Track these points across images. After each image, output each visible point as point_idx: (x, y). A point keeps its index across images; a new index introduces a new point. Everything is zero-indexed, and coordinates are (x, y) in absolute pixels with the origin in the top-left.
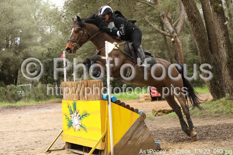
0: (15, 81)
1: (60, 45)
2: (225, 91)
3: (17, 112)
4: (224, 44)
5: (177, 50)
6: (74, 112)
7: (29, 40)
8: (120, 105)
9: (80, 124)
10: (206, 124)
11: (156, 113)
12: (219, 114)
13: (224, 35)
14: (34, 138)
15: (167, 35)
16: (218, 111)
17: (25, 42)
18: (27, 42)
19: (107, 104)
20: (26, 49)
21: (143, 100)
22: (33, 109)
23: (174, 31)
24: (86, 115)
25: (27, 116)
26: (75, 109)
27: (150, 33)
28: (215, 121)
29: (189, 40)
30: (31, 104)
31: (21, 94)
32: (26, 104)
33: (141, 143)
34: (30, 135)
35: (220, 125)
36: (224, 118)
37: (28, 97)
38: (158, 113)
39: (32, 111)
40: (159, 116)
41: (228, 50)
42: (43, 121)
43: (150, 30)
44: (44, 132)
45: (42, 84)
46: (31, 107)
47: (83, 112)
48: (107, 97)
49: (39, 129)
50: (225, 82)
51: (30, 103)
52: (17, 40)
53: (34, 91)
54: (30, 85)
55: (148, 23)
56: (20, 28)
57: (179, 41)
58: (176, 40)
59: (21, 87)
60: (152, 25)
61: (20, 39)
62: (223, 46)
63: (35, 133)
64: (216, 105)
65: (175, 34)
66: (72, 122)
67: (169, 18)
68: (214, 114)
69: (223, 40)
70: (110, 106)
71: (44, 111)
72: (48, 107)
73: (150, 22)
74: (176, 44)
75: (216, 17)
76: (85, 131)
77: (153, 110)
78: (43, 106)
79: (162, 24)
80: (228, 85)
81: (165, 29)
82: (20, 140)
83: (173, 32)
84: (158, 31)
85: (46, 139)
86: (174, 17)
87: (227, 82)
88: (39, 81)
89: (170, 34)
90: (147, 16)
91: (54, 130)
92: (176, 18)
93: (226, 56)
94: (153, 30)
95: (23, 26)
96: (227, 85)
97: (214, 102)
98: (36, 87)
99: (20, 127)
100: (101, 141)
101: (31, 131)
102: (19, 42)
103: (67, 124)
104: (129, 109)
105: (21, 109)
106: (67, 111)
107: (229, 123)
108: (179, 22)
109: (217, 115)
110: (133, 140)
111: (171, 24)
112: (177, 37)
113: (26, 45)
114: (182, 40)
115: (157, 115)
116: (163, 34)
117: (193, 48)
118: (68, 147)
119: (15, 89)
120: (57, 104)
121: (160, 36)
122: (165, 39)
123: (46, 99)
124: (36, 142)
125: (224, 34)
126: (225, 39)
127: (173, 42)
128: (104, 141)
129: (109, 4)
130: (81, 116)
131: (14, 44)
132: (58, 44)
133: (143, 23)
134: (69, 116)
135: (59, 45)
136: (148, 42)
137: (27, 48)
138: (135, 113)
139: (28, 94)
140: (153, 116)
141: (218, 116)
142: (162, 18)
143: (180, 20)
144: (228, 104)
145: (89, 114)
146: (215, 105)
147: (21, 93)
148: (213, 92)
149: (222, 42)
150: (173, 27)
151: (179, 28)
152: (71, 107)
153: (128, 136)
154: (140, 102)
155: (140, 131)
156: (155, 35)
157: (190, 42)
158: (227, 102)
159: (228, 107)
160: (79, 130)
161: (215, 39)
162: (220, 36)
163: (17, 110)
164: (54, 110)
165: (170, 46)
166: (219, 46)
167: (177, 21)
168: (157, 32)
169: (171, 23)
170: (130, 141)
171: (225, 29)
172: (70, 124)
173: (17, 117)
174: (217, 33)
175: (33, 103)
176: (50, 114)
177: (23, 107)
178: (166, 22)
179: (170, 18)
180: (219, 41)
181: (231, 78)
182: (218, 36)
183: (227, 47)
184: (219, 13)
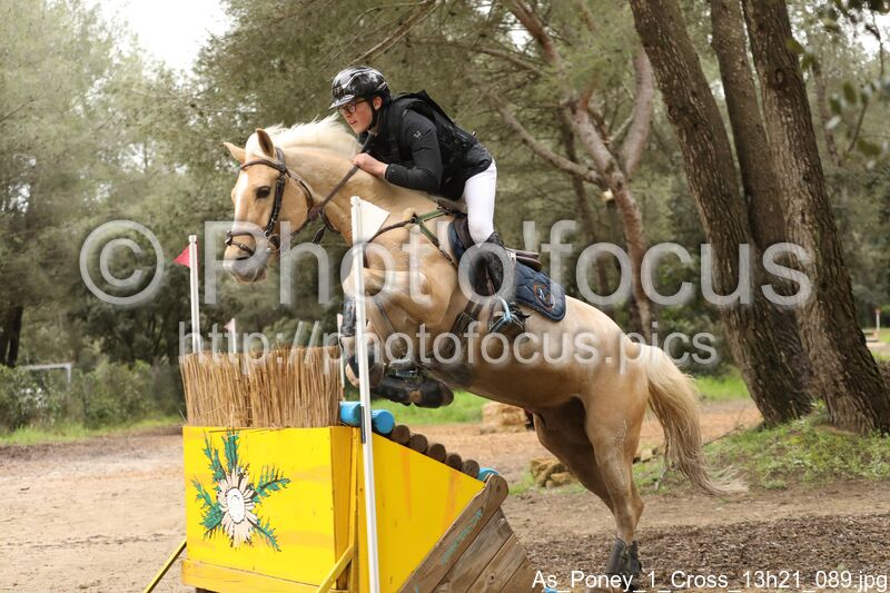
0: (8, 350)
1: (181, 213)
2: (809, 391)
3: (13, 470)
4: (806, 212)
5: (624, 236)
7: (65, 196)
8: (407, 445)
9: (253, 518)
10: (735, 519)
11: (543, 473)
12: (784, 482)
13: (804, 179)
14: (75, 571)
15: (585, 179)
16: (784, 467)
17: (49, 202)
18: (56, 201)
19: (356, 441)
20: (53, 230)
21: (493, 424)
22: (75, 459)
23: (614, 161)
24: (274, 482)
25: (52, 485)
26: (233, 461)
27: (523, 170)
28: (770, 506)
29: (668, 197)
30: (70, 438)
31: (31, 402)
32: (51, 438)
34: (62, 558)
35: (789, 521)
36: (804, 494)
37: (58, 411)
38: (553, 476)
39: (70, 465)
40: (557, 484)
41: (822, 234)
42: (112, 506)
43: (523, 157)
44: (117, 547)
45: (110, 362)
46: (67, 451)
47: (265, 473)
48: (359, 411)
49: (97, 537)
50: (811, 357)
51: (64, 435)
52: (16, 193)
53: (81, 387)
54: (68, 366)
55: (514, 132)
56: (29, 148)
57: (632, 201)
58: (623, 196)
59: (33, 373)
60: (532, 139)
61: (31, 192)
62: (800, 218)
63: (80, 550)
64: (774, 446)
65: (618, 175)
66: (220, 511)
67: (593, 115)
68: (768, 480)
69: (800, 197)
70: (368, 450)
71: (117, 465)
72: (133, 449)
73: (522, 128)
74: (619, 210)
75: (775, 108)
77: (535, 463)
78: (114, 445)
79: (568, 138)
80: (821, 369)
81: (579, 154)
82: (23, 580)
83: (610, 169)
84: (551, 161)
85: (122, 575)
86: (613, 110)
87: (815, 358)
88: (103, 351)
89: (599, 172)
90: (511, 107)
91: (153, 538)
92: (619, 116)
93: (814, 258)
94: (533, 157)
95: (40, 141)
96: (818, 369)
97: (767, 433)
98: (88, 375)
99: (23, 529)
100: (334, 586)
101: (64, 544)
102: (27, 204)
103: (202, 520)
104: (443, 462)
105: (29, 459)
106: (203, 468)
107: (827, 513)
108: (632, 130)
109: (780, 482)
110: (458, 581)
111: (604, 137)
112: (625, 186)
113: (51, 214)
114: (644, 198)
115: (549, 483)
116: (571, 172)
117: (683, 226)
119: (10, 380)
120: (167, 439)
121: (563, 181)
122: (580, 191)
123: (125, 420)
124: (83, 588)
125: (806, 174)
126: (811, 193)
127: (611, 203)
128: (345, 587)
129: (368, 56)
130: (256, 485)
131: (7, 208)
132: (175, 211)
133: (495, 131)
134: (209, 488)
135: (177, 214)
136: (513, 204)
137: (57, 225)
138: (463, 477)
139: (60, 401)
140: (532, 488)
141: (784, 489)
142: (568, 112)
143: (637, 120)
144: (822, 441)
145: (289, 481)
146: (771, 444)
147: (30, 397)
148: (764, 396)
149: (798, 203)
150: (611, 146)
151: (631, 150)
152: (216, 452)
153: (438, 568)
154: (482, 433)
155: (483, 546)
156: (539, 180)
157: (674, 204)
158: (815, 436)
159: (821, 454)
160: (249, 541)
161: (771, 193)
162: (791, 182)
163: (14, 463)
164: (154, 461)
165: (596, 218)
166: (786, 219)
167: (624, 126)
168: (551, 165)
169: (602, 131)
170: (444, 587)
171: (809, 156)
172: (215, 520)
173: (14, 488)
174: (781, 171)
175: (76, 433)
176: (139, 478)
177: (38, 450)
178: (585, 127)
179: (600, 112)
180: (786, 198)
181: (832, 344)
182: (783, 181)
183: (817, 225)
184: (785, 94)
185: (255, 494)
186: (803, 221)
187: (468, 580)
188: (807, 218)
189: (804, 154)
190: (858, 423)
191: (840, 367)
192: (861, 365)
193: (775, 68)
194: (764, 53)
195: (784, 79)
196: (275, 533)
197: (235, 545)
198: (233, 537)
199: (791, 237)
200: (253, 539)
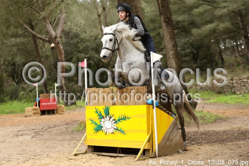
6: (106, 117)
8: (160, 109)
9: (116, 128)
24: (124, 119)
26: (108, 114)
33: (175, 143)
41: (177, 60)
47: (121, 116)
48: (152, 102)
62: (172, 56)
66: (101, 126)
69: (172, 51)
70: (155, 110)
75: (166, 27)
93: (175, 67)
103: (93, 129)
118: (92, 150)
126: (175, 50)
134: (97, 121)
145: (130, 118)
149: (171, 52)
153: (166, 137)
155: (174, 132)
160: (113, 133)
162: (170, 47)
166: (168, 56)
170: (168, 142)
174: (167, 44)
180: (168, 51)
182: (168, 47)
183: (176, 58)
184: (169, 24)
185: (116, 121)
186: (173, 57)
187: (172, 140)
188: (174, 56)
189: (173, 40)
193: (166, 17)
194: (163, 13)
195: (168, 20)
196: (124, 131)
197: (107, 134)
198: (106, 132)
199: (169, 61)
200: (115, 132)
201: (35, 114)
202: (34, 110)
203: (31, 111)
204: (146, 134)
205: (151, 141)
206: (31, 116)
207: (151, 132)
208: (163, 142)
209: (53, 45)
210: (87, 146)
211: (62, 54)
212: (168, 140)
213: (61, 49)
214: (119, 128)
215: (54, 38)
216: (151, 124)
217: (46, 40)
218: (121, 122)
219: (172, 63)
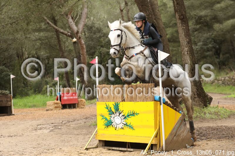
4: (188, 51)
6: (116, 113)
8: (168, 106)
9: (125, 123)
13: (188, 43)
24: (133, 114)
26: (117, 110)
33: (182, 139)
41: (192, 57)
48: (160, 98)
62: (187, 53)
66: (111, 122)
69: (187, 47)
70: (162, 107)
75: (181, 24)
76: (131, 129)
93: (190, 63)
118: (103, 145)
125: (188, 41)
126: (189, 46)
128: (156, 137)
134: (107, 117)
145: (138, 114)
149: (186, 49)
152: (110, 108)
153: (174, 133)
155: (181, 128)
160: (122, 128)
162: (184, 43)
166: (183, 53)
170: (175, 137)
171: (189, 37)
174: (182, 40)
180: (183, 48)
181: (194, 85)
182: (182, 43)
183: (191, 55)
184: (183, 21)
185: (125, 117)
186: (187, 54)
187: (179, 135)
188: (188, 53)
189: (188, 36)
190: (200, 105)
191: (196, 91)
192: (201, 90)
193: (181, 14)
194: (178, 10)
195: (183, 17)
196: (133, 126)
197: (117, 129)
198: (116, 128)
199: (184, 57)
200: (124, 128)
201: (56, 107)
202: (55, 104)
203: (53, 105)
204: (154, 129)
205: (158, 136)
206: (52, 110)
207: (158, 128)
208: (170, 137)
209: (75, 40)
210: (98, 141)
211: (84, 48)
212: (175, 136)
213: (82, 44)
214: (128, 124)
215: (76, 32)
216: (159, 120)
217: (68, 35)
218: (129, 118)
219: (187, 60)
